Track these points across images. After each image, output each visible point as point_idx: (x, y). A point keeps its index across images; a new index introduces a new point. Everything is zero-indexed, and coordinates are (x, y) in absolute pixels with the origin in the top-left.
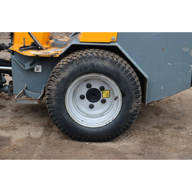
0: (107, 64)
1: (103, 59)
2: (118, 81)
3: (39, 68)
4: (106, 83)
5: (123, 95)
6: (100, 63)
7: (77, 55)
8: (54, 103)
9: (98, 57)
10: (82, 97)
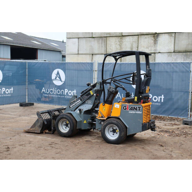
1: (114, 120)
6: (113, 121)
7: (110, 119)
9: (113, 120)
10: (111, 131)
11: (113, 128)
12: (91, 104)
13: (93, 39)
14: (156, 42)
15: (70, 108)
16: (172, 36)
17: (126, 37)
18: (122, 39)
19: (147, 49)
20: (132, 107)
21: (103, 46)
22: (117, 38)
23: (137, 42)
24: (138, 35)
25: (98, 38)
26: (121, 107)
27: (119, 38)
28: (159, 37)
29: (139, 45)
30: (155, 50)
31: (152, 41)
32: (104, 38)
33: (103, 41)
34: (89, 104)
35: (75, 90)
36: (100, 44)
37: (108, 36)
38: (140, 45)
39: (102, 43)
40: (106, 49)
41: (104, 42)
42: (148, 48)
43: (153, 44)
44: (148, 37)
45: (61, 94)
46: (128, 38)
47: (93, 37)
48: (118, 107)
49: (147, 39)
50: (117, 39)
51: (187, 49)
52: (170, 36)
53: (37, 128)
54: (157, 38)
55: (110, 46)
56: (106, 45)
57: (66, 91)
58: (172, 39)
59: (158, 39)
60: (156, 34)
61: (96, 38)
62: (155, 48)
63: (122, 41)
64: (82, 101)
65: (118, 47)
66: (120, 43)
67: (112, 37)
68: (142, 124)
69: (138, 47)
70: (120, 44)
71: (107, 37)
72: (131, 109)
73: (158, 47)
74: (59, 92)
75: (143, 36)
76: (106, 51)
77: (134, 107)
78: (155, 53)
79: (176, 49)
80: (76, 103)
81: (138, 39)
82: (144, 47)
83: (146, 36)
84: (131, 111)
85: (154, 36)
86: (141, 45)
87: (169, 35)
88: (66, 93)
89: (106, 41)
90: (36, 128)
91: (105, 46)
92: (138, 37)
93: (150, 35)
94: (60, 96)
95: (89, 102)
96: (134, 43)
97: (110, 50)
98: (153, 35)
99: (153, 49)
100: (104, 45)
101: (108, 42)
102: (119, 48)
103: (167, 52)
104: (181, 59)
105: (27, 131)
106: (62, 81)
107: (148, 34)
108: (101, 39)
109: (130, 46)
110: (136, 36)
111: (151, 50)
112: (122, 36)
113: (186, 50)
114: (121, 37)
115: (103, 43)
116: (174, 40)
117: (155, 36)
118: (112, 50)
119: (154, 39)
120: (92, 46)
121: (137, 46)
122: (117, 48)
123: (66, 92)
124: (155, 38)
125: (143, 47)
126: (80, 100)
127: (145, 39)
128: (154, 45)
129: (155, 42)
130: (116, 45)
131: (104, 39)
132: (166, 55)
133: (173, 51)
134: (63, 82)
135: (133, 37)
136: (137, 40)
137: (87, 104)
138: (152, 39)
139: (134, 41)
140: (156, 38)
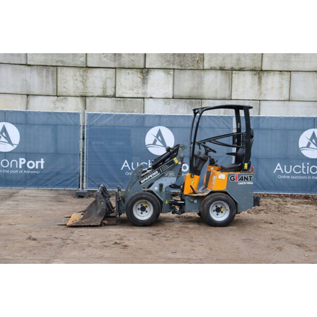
0: (224, 197)
2: (228, 203)
3: (196, 201)
4: (223, 205)
5: (230, 208)
6: (221, 197)
8: (206, 212)
10: (214, 211)
11: (216, 206)
12: (173, 176)
13: (29, 68)
14: (146, 82)
15: (141, 183)
16: (169, 74)
17: (94, 69)
18: (87, 72)
19: (131, 91)
20: (242, 177)
21: (51, 82)
22: (77, 70)
23: (114, 80)
24: (115, 68)
25: (39, 68)
26: (227, 177)
27: (81, 70)
28: (150, 73)
29: (117, 85)
30: (144, 93)
31: (139, 80)
32: (51, 68)
33: (50, 72)
34: (170, 177)
35: (42, 159)
36: (44, 79)
37: (60, 64)
38: (119, 84)
39: (47, 77)
40: (55, 87)
41: (52, 75)
42: (133, 90)
43: (141, 83)
44: (132, 73)
45: (11, 167)
46: (97, 72)
47: (28, 63)
48: (224, 178)
49: (131, 76)
50: (78, 72)
51: (192, 95)
52: (167, 73)
53: (95, 218)
54: (147, 75)
55: (65, 82)
56: (55, 81)
57: (23, 161)
58: (170, 79)
59: (148, 77)
60: (146, 70)
61: (34, 67)
62: (144, 91)
63: (87, 76)
64: (161, 173)
65: (79, 86)
66: (83, 78)
67: (67, 68)
68: (254, 197)
69: (115, 88)
70: (84, 81)
71: (57, 66)
72: (241, 179)
73: (148, 89)
74: (5, 163)
75: (123, 71)
76: (57, 91)
77: (245, 177)
78: (144, 98)
79: (177, 93)
80: (151, 176)
81: (114, 74)
82: (126, 88)
83: (128, 71)
84: (241, 182)
85: (142, 72)
86: (121, 84)
87: (165, 72)
88: (22, 165)
89: (55, 72)
90: (92, 218)
91: (53, 82)
92: (116, 71)
93: (135, 70)
94: (8, 171)
95: (170, 174)
96: (109, 81)
97: (64, 89)
98: (141, 70)
99: (141, 91)
100: (52, 79)
101: (59, 76)
102: (82, 87)
103: (163, 97)
104: (184, 109)
105: (75, 225)
106: (12, 145)
107: (133, 68)
108: (44, 69)
109: (102, 85)
110: (112, 69)
111: (138, 93)
112: (87, 67)
113: (190, 96)
114: (84, 69)
115: (50, 76)
116: (172, 80)
117: (144, 72)
118: (68, 90)
119: (142, 77)
120: (26, 81)
121: (114, 86)
122: (77, 87)
123: (21, 163)
124: (143, 75)
125: (124, 87)
126: (157, 172)
127: (127, 76)
128: (143, 86)
129: (144, 81)
130: (76, 82)
131: (51, 70)
132: (161, 101)
133: (171, 97)
134: (15, 146)
135: (105, 70)
136: (114, 77)
137: (167, 176)
138: (139, 76)
139: (108, 76)
140: (145, 75)
